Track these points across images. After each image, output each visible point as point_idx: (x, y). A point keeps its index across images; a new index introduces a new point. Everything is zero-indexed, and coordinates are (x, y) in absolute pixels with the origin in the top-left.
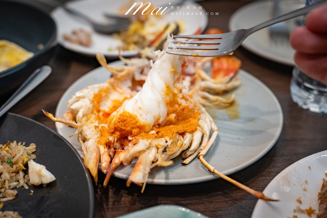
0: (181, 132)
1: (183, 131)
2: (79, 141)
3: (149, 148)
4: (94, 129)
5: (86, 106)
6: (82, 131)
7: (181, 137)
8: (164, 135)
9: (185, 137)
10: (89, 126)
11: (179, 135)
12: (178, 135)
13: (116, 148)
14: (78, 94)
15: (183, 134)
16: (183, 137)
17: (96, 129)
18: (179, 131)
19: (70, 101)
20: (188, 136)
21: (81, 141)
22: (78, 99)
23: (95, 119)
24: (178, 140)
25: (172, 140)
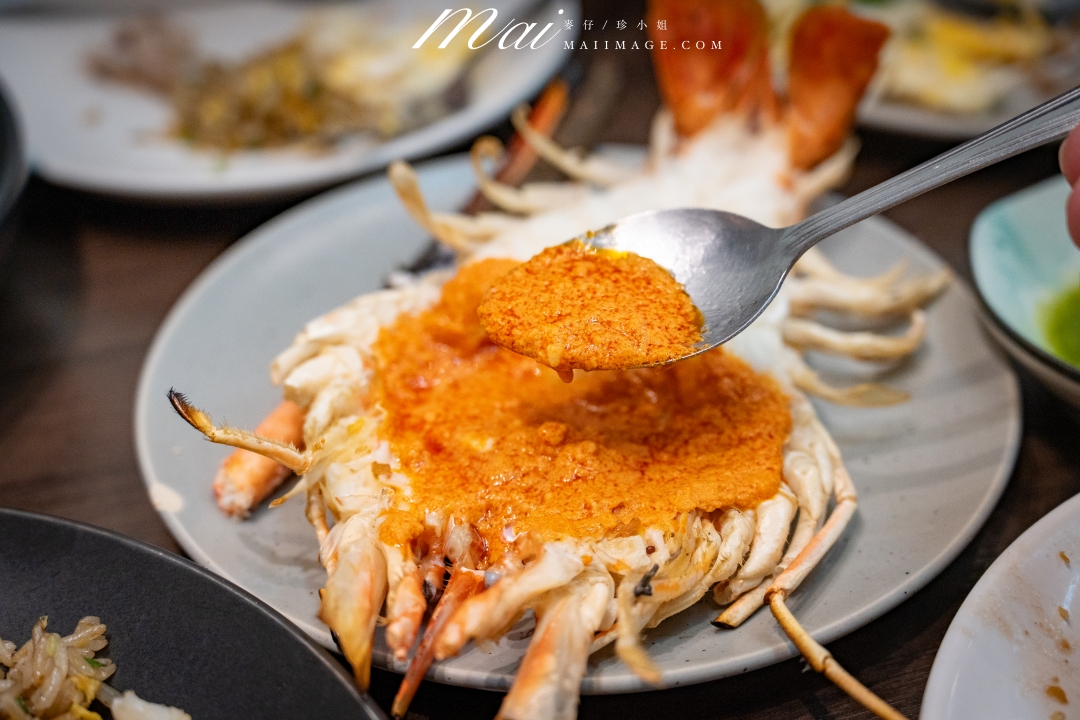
0: (710, 510)
1: (718, 504)
2: (311, 521)
3: (581, 577)
4: (370, 475)
5: (345, 376)
6: (323, 480)
7: (710, 527)
8: (644, 520)
9: (726, 527)
10: (353, 464)
11: (702, 519)
12: (697, 522)
13: (451, 557)
14: (317, 329)
15: (717, 516)
16: (718, 528)
17: (376, 476)
18: (703, 506)
19: (285, 359)
20: (737, 523)
21: (317, 522)
22: (315, 351)
23: (376, 437)
24: (698, 542)
25: (673, 545)
